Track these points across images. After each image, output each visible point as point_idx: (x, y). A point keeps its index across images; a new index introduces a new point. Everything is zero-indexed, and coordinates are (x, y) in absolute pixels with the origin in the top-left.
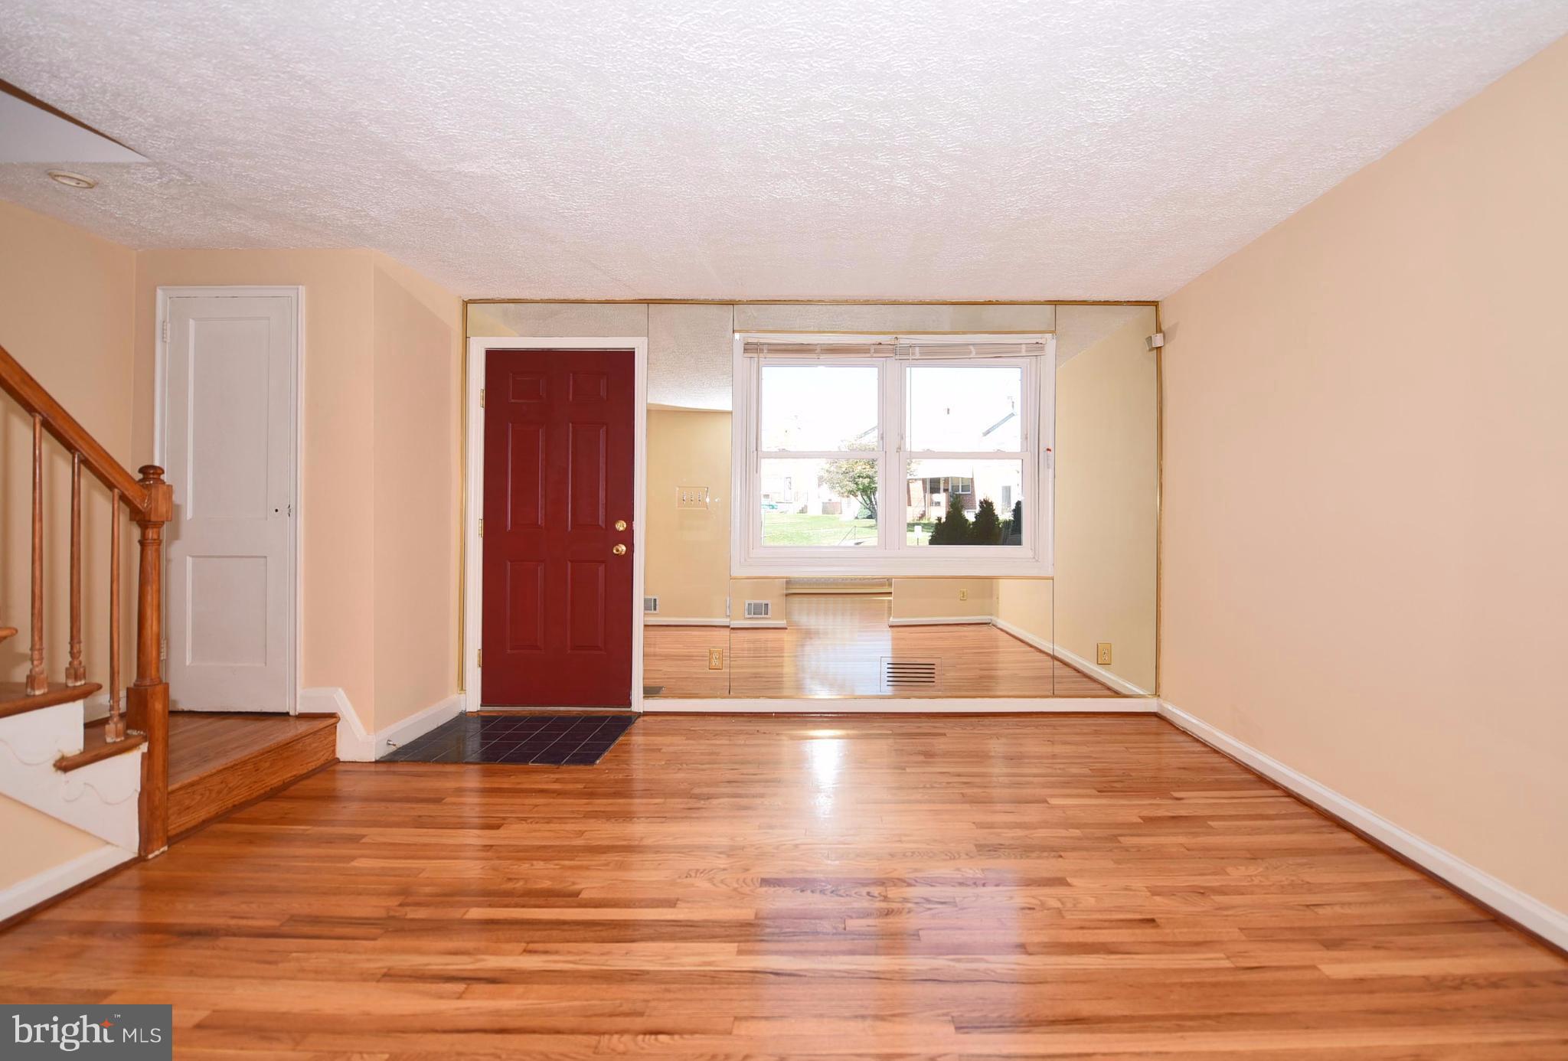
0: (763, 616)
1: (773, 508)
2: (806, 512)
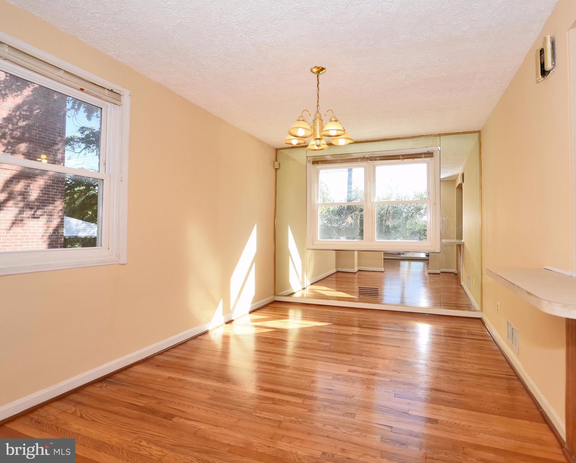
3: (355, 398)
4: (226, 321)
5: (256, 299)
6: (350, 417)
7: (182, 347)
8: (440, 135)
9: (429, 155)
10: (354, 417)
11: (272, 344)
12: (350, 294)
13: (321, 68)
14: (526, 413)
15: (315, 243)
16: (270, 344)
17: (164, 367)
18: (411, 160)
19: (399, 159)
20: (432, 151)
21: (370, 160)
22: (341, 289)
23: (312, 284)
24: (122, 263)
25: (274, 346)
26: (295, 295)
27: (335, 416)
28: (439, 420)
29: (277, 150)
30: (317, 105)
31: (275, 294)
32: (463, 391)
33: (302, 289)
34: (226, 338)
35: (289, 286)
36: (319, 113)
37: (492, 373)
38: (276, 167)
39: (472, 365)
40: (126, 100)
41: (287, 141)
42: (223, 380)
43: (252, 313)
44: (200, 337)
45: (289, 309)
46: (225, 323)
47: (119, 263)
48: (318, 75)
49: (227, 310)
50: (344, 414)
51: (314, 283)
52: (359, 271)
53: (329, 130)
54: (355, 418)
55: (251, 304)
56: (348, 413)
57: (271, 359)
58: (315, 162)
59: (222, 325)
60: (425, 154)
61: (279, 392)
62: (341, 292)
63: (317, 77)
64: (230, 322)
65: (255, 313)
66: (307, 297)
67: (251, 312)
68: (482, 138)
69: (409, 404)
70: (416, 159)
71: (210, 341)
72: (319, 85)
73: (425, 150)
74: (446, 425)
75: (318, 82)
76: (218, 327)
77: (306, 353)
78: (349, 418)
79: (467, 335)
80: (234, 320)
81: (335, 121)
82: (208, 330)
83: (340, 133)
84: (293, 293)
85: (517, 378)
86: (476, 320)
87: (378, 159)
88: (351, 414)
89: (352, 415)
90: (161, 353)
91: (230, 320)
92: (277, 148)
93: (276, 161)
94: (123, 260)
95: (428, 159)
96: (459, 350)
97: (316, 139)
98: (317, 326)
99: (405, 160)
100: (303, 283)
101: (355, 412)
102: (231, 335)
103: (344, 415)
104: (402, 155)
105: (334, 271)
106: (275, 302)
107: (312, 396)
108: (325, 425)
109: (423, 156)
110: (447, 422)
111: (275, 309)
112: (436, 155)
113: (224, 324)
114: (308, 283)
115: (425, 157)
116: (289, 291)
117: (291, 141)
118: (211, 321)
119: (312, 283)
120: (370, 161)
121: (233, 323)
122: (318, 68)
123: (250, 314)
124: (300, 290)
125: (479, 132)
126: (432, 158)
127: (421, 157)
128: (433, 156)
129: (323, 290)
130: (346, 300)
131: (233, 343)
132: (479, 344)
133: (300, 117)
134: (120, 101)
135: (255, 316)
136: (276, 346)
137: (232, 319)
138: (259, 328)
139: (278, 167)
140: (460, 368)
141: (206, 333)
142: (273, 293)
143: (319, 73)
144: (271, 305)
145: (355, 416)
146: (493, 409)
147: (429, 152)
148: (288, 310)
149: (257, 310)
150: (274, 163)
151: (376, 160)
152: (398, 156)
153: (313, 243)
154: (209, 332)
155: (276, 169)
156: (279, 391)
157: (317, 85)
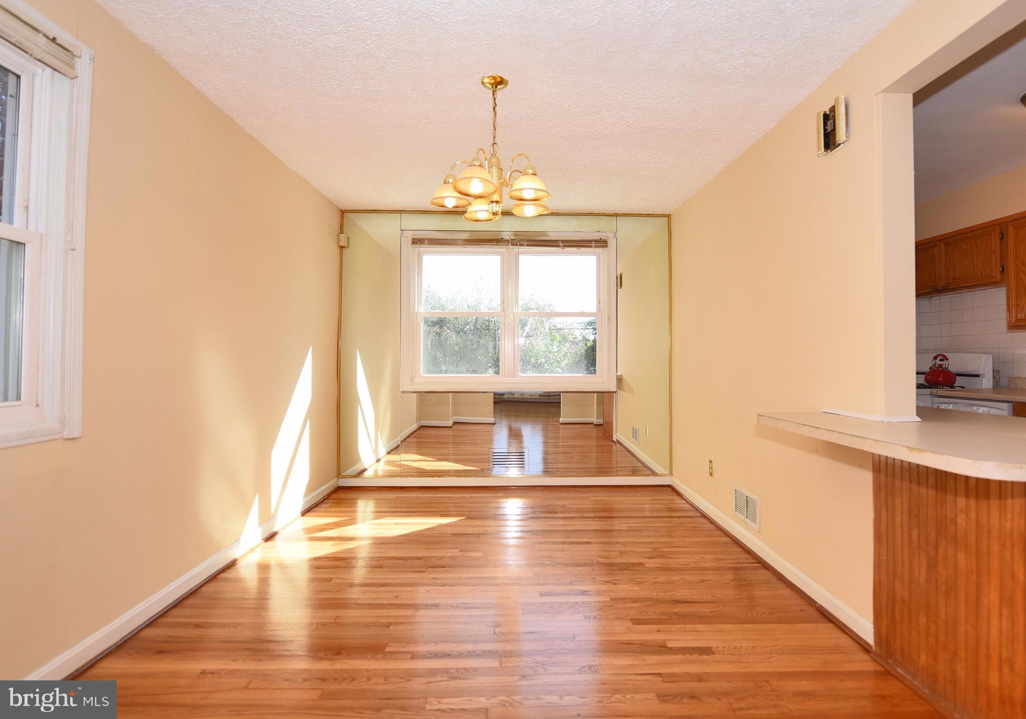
3: (579, 639)
4: (264, 537)
5: (311, 487)
7: (191, 601)
8: (616, 215)
9: (602, 243)
11: (381, 567)
12: (463, 464)
13: (499, 80)
14: (802, 612)
15: (416, 380)
16: (378, 569)
17: (177, 651)
18: (575, 249)
19: (558, 246)
20: (606, 238)
21: (512, 245)
22: (444, 457)
23: (388, 453)
24: (71, 437)
25: (389, 571)
26: (367, 474)
27: (567, 679)
28: (712, 647)
29: (343, 212)
30: (492, 142)
31: (339, 475)
32: (713, 596)
33: (375, 461)
34: (264, 568)
35: (357, 459)
36: (497, 158)
37: (729, 563)
38: (342, 244)
39: (701, 555)
40: (83, 66)
41: (438, 201)
42: (326, 655)
43: (306, 514)
44: (223, 575)
45: (356, 499)
46: (263, 541)
47: (65, 437)
48: (494, 91)
49: (266, 516)
50: (578, 671)
51: (392, 450)
52: (455, 423)
53: (522, 189)
55: (304, 498)
57: (396, 597)
58: (416, 241)
59: (258, 546)
60: (596, 241)
61: (448, 655)
62: (447, 461)
63: (493, 95)
64: (270, 537)
65: (311, 514)
66: (383, 476)
67: (305, 512)
68: (672, 226)
69: (659, 631)
70: (582, 249)
71: (237, 580)
72: (496, 108)
73: (596, 236)
74: (726, 653)
75: (495, 103)
76: (252, 550)
77: (453, 576)
79: (666, 512)
80: (279, 533)
81: (533, 174)
82: (235, 559)
83: (541, 194)
84: (364, 470)
85: (762, 565)
86: (665, 488)
87: (525, 243)
90: (151, 623)
91: (272, 532)
92: (343, 210)
93: (342, 233)
94: (73, 430)
95: (600, 250)
96: (671, 536)
97: (492, 202)
98: (442, 526)
99: (567, 249)
100: (376, 451)
102: (272, 562)
103: (579, 673)
104: (563, 241)
105: (415, 426)
106: (339, 489)
108: (561, 698)
109: (593, 245)
110: (724, 647)
111: (339, 503)
112: (612, 243)
113: (262, 543)
114: (383, 451)
115: (596, 247)
116: (358, 468)
117: (444, 201)
118: (239, 539)
119: (389, 450)
120: (512, 247)
121: (277, 537)
122: (494, 78)
123: (303, 517)
124: (374, 464)
125: (668, 216)
126: (606, 248)
127: (591, 247)
128: (607, 246)
129: (412, 460)
130: (463, 474)
131: (275, 576)
132: (691, 523)
133: (474, 159)
134: (72, 67)
135: (314, 520)
136: (392, 571)
137: (275, 530)
138: (336, 542)
139: (346, 245)
140: (689, 563)
141: (232, 564)
142: (335, 472)
143: (496, 87)
144: (334, 496)
146: (764, 616)
147: (601, 239)
148: (355, 501)
149: (313, 508)
150: (338, 236)
151: (523, 245)
152: (557, 241)
153: (412, 382)
154: (237, 562)
155: (342, 247)
156: (449, 653)
157: (492, 108)
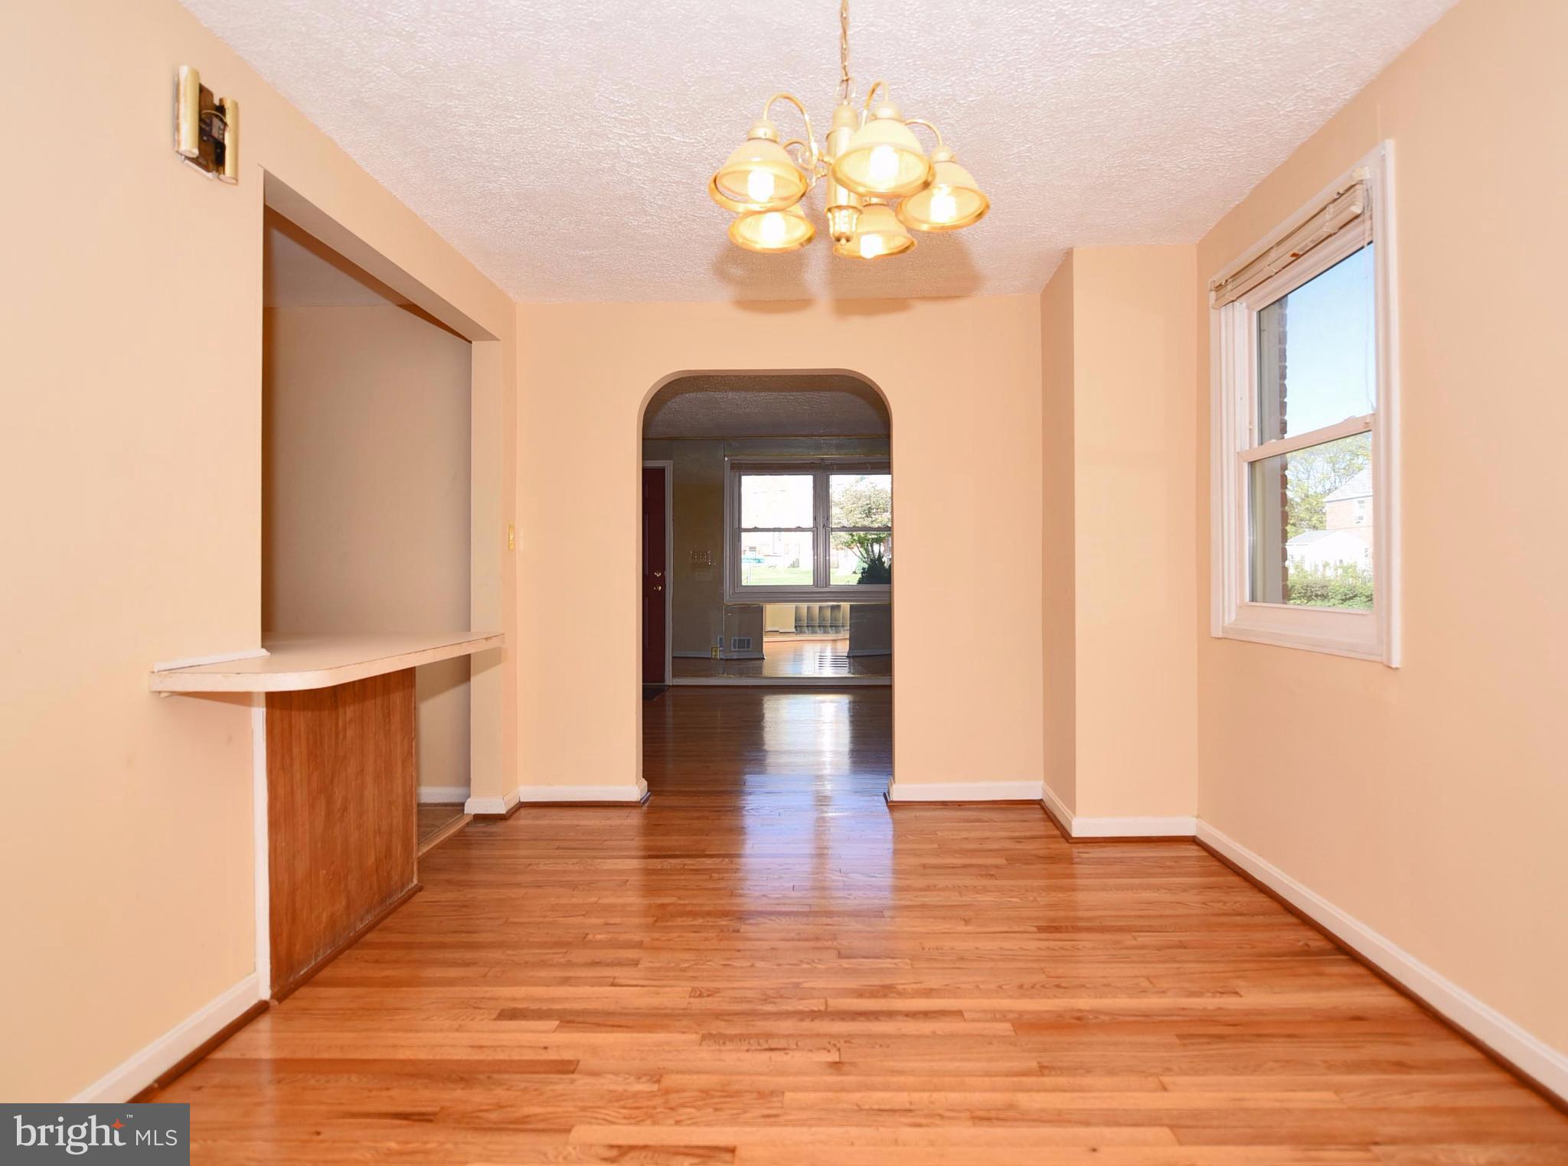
0: (746, 649)
1: (759, 562)
2: (798, 567)
6: (702, 988)
10: (694, 989)
27: (736, 985)
50: (718, 992)
54: (690, 989)
56: (709, 996)
78: (704, 986)
88: (701, 996)
89: (698, 993)
101: (692, 1000)
103: (718, 990)
107: (813, 1020)
108: (752, 966)
145: (690, 994)
